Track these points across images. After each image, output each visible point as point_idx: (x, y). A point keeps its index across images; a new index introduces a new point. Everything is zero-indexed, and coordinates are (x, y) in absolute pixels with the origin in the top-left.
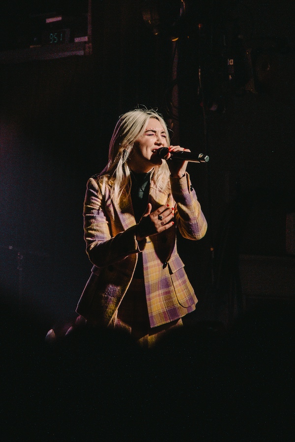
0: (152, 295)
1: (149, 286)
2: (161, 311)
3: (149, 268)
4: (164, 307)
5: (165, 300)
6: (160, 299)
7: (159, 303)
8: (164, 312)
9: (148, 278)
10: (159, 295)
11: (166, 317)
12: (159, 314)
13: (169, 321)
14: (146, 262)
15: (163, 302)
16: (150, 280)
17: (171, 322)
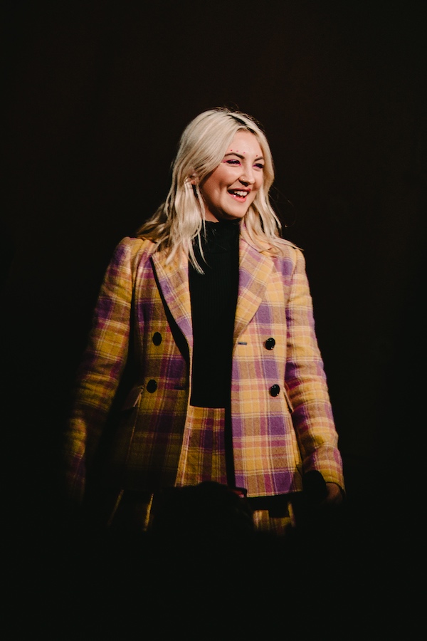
0: (245, 439)
1: (239, 421)
2: (262, 472)
3: (241, 389)
4: (269, 467)
5: (273, 456)
6: (264, 451)
7: (261, 458)
8: (267, 476)
9: (238, 406)
10: (263, 444)
11: (268, 486)
12: (257, 476)
13: (273, 494)
14: (237, 378)
15: (268, 458)
16: (242, 411)
17: (276, 496)
